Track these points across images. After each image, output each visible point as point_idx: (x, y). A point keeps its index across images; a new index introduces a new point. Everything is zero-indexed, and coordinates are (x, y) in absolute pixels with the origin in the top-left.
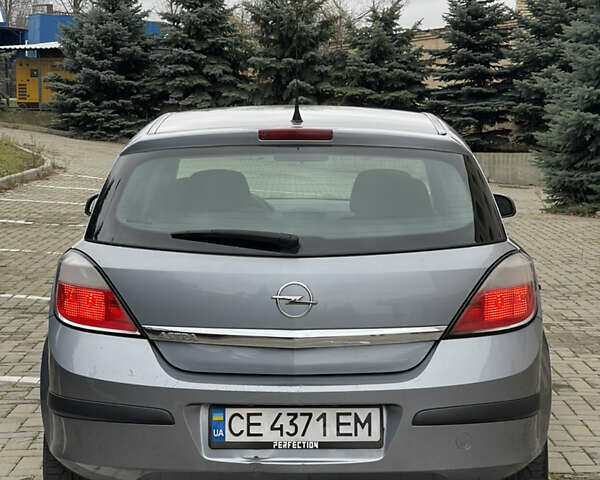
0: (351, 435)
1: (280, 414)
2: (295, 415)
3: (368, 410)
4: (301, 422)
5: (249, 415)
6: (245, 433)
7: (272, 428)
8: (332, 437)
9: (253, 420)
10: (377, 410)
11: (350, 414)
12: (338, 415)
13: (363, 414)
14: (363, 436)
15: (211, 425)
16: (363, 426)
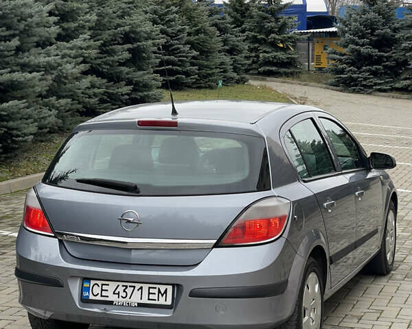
1: (118, 286)
2: (126, 287)
3: (166, 287)
4: (129, 290)
5: (103, 285)
6: (100, 295)
7: (114, 293)
8: (145, 301)
9: (104, 287)
10: (171, 286)
11: (156, 288)
12: (149, 288)
14: (162, 301)
15: (83, 289)
16: (162, 295)
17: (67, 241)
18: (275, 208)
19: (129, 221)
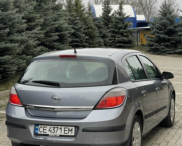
0: (67, 133)
1: (51, 127)
2: (54, 128)
3: (72, 127)
4: (56, 129)
5: (44, 127)
6: (43, 132)
7: (49, 131)
8: (63, 134)
9: (45, 128)
10: (74, 127)
11: (67, 128)
12: (65, 128)
13: (70, 128)
14: (70, 134)
15: (35, 129)
16: (70, 131)
17: (28, 108)
18: (120, 92)
19: (55, 99)
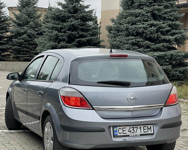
0: (147, 132)
1: (130, 128)
2: (134, 128)
5: (123, 128)
6: (122, 133)
7: (129, 131)
8: (143, 133)
10: (152, 125)
11: (146, 127)
12: (144, 127)
15: (114, 131)
16: (149, 129)
